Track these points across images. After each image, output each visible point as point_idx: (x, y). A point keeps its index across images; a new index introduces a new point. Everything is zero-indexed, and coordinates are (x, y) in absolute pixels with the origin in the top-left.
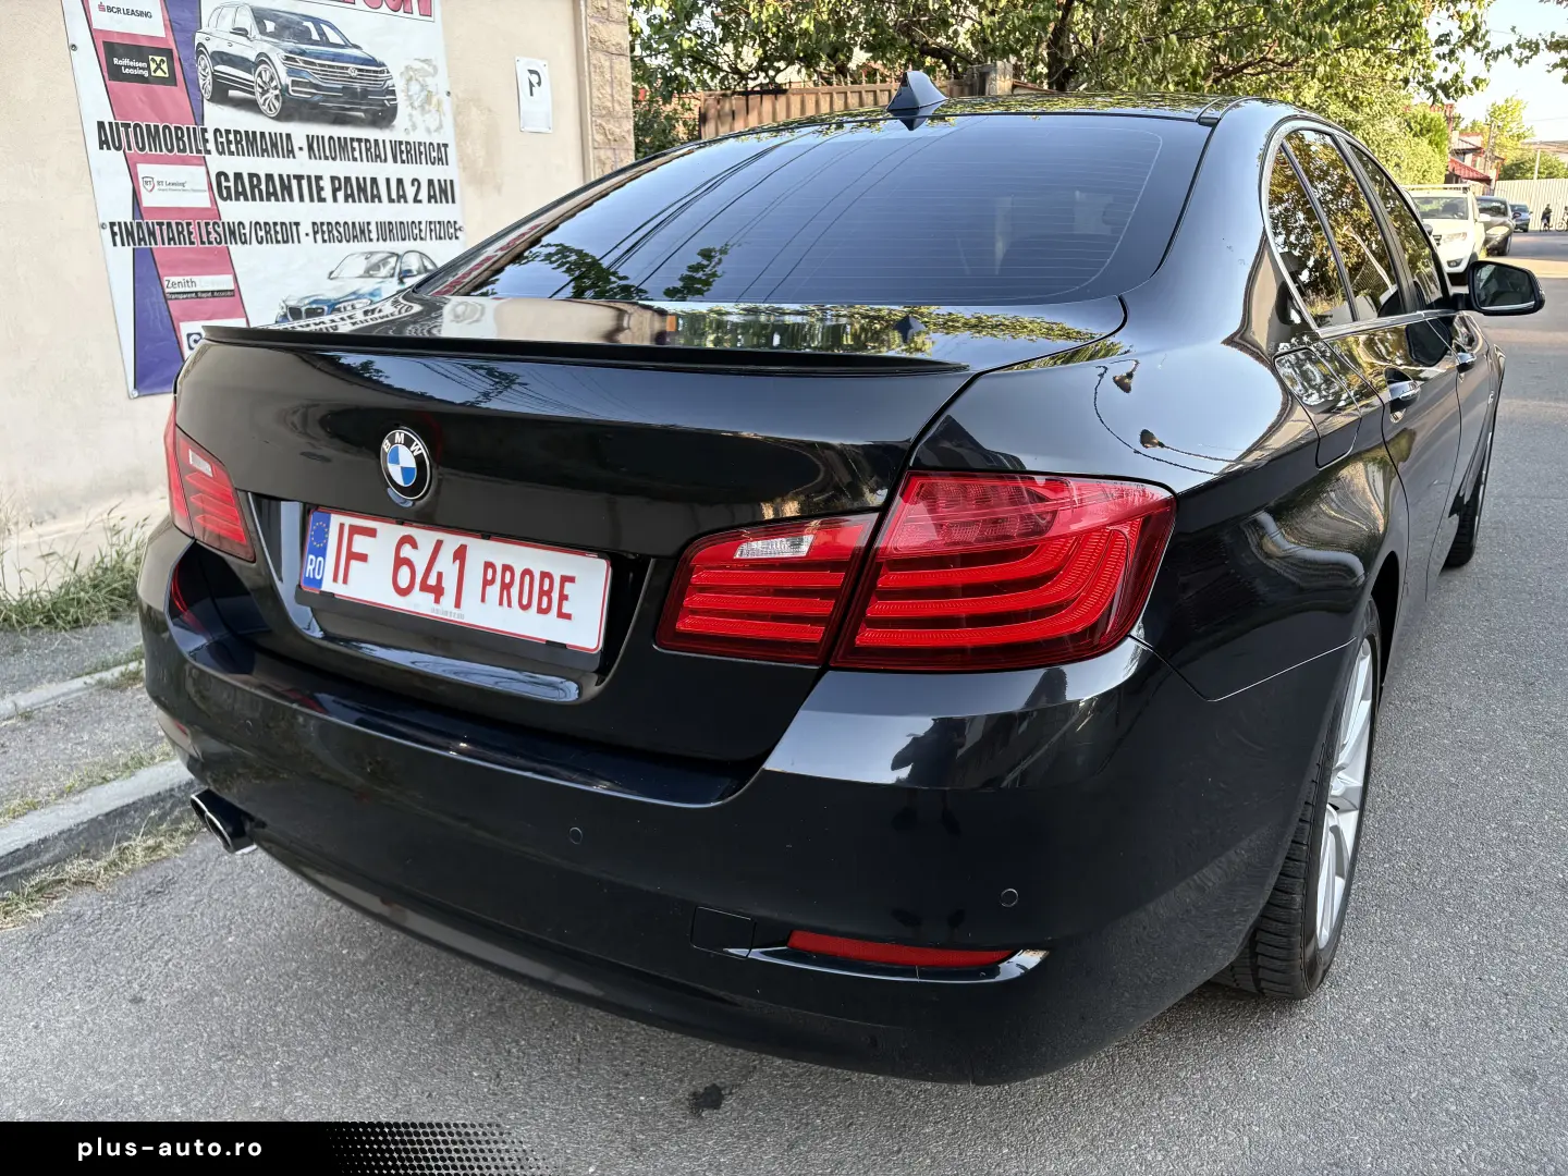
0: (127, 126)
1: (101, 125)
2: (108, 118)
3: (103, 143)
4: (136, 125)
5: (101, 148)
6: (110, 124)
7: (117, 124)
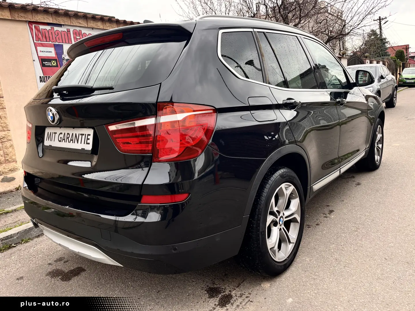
0: (46, 77)
1: (40, 77)
2: (42, 75)
3: (41, 81)
4: (49, 77)
5: (40, 82)
6: (43, 77)
7: (44, 77)
